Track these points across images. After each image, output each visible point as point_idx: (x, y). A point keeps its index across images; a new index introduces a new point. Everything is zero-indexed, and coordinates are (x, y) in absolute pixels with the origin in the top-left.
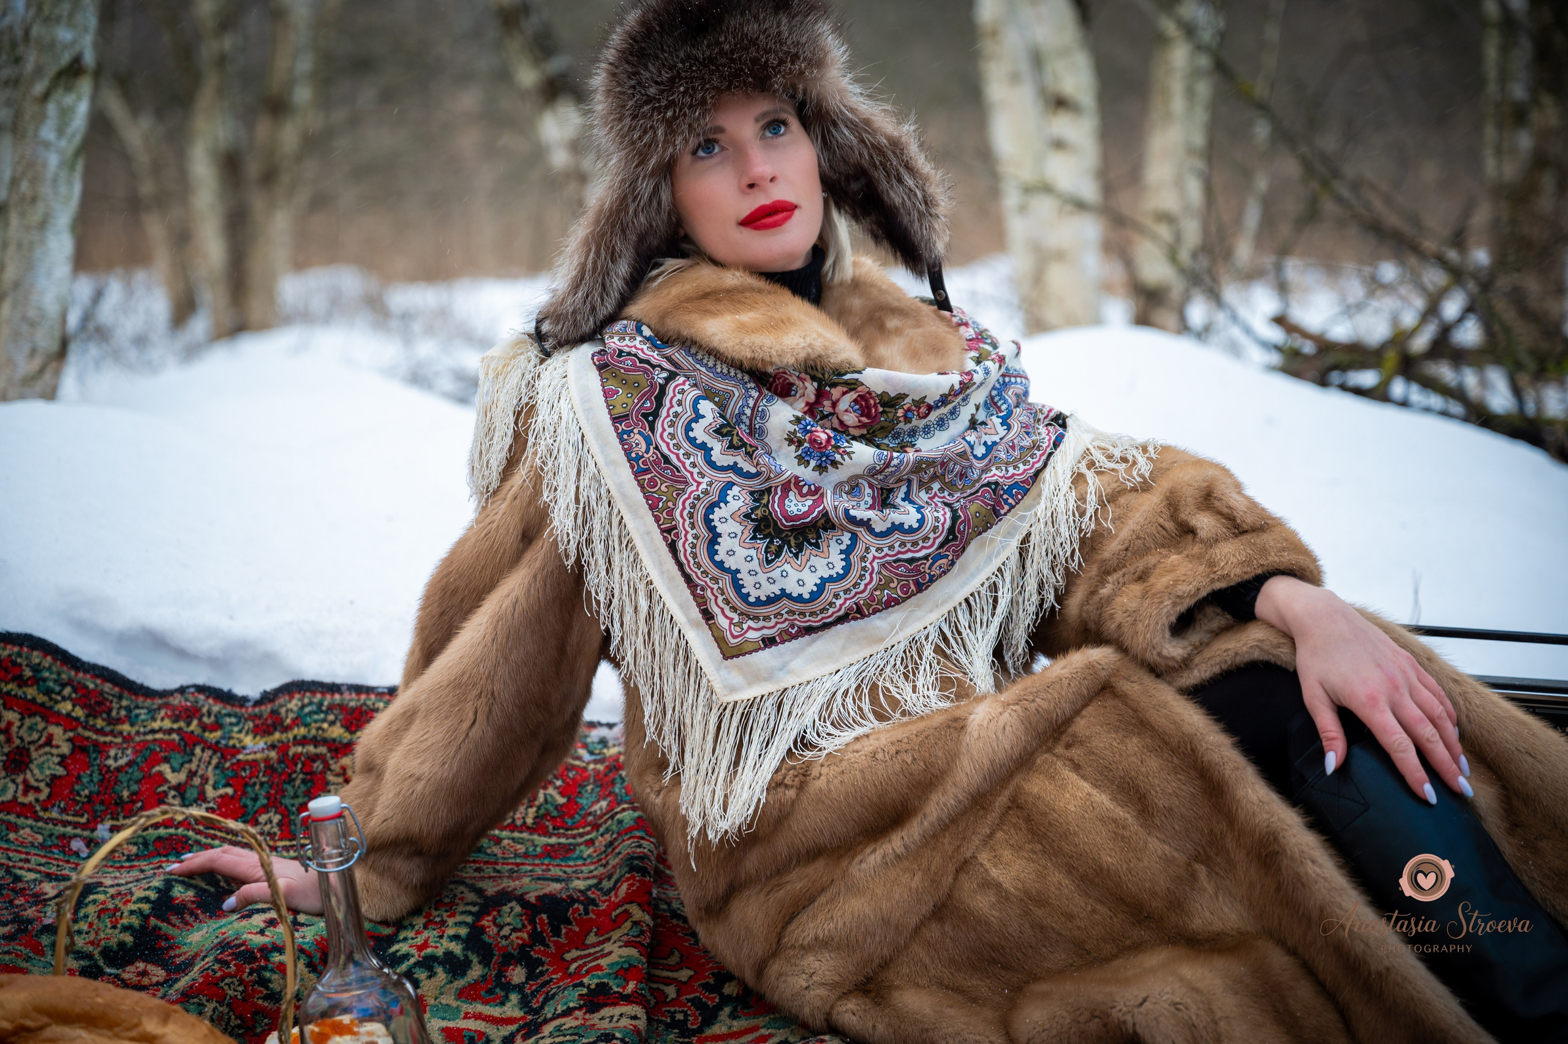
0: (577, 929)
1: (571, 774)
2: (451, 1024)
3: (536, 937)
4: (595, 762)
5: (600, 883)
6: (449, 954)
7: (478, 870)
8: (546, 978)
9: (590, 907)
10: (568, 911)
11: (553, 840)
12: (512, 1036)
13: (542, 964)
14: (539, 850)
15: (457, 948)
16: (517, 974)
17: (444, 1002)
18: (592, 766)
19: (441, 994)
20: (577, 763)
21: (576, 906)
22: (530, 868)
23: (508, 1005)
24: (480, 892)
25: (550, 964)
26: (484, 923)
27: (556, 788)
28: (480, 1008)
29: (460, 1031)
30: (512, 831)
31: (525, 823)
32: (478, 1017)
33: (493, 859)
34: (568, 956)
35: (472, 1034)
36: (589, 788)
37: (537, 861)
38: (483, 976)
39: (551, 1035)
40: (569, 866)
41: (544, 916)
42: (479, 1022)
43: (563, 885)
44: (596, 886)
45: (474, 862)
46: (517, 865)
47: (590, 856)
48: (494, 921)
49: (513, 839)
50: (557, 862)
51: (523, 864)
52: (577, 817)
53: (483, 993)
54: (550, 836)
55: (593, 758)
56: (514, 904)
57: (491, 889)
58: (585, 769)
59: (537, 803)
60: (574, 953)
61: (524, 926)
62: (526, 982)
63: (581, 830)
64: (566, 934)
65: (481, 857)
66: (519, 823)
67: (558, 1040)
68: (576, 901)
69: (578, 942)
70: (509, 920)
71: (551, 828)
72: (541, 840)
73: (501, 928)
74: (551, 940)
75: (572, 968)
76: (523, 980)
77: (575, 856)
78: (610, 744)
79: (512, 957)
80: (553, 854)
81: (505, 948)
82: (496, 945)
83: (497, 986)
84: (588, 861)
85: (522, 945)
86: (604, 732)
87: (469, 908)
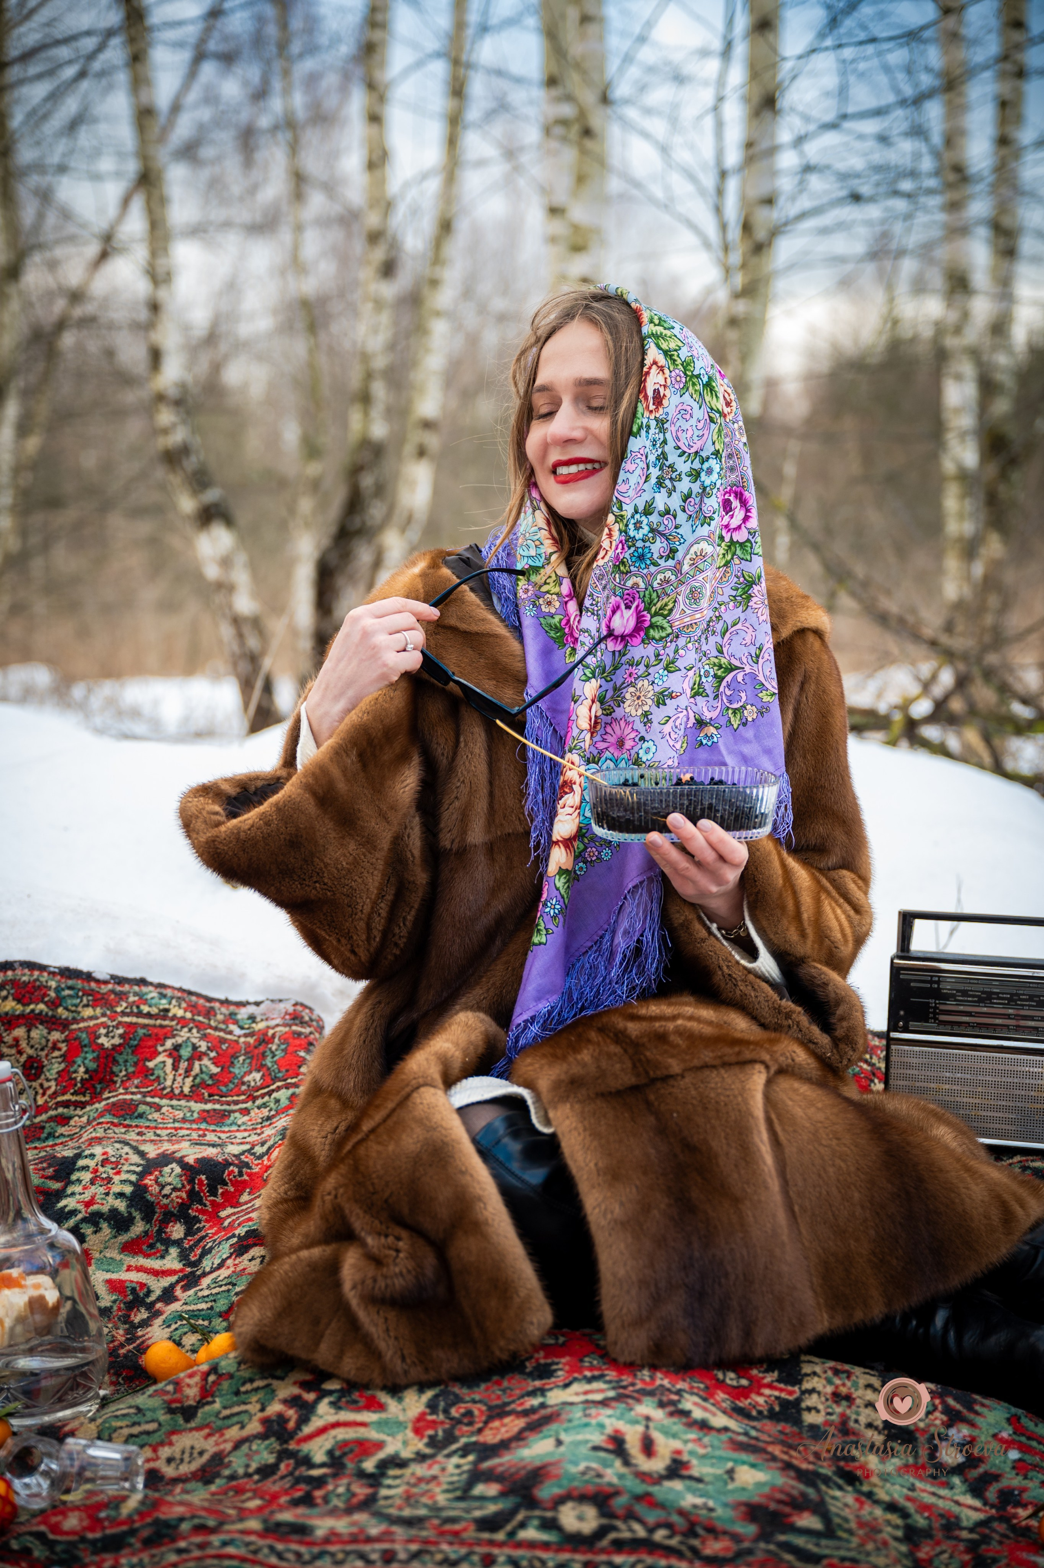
0: (232, 1189)
1: (224, 1047)
2: (114, 1276)
3: (194, 1196)
4: (246, 1035)
5: (252, 1148)
6: (114, 1211)
7: (139, 1134)
8: (203, 1233)
9: (244, 1170)
10: (223, 1172)
11: (209, 1106)
12: (172, 1286)
13: (199, 1221)
14: (196, 1115)
15: (121, 1205)
16: (177, 1231)
17: (108, 1255)
18: (242, 1040)
19: (106, 1248)
20: (229, 1037)
21: (231, 1168)
22: (188, 1132)
23: (168, 1258)
24: (142, 1154)
25: (207, 1221)
26: (146, 1181)
27: (210, 1059)
28: (141, 1261)
29: (122, 1282)
30: (171, 1099)
31: (182, 1091)
32: (140, 1269)
33: (153, 1124)
34: (223, 1214)
35: (134, 1285)
36: (241, 1059)
37: (194, 1126)
38: (146, 1232)
39: (208, 1287)
40: (224, 1132)
41: (203, 1177)
42: (140, 1274)
43: (219, 1149)
44: (249, 1151)
45: (137, 1126)
46: (176, 1129)
47: (244, 1123)
48: (156, 1180)
49: (172, 1106)
50: (212, 1127)
51: (181, 1128)
52: (231, 1086)
53: (144, 1247)
54: (206, 1102)
55: (243, 1032)
56: (174, 1165)
57: (152, 1152)
58: (237, 1042)
59: (193, 1073)
60: (229, 1211)
61: (184, 1186)
62: (185, 1238)
63: (235, 1098)
64: (222, 1194)
65: (142, 1122)
66: (177, 1092)
67: (214, 1291)
68: (231, 1164)
69: (232, 1200)
70: (169, 1180)
71: (206, 1094)
72: (197, 1107)
73: (163, 1187)
74: (208, 1200)
75: (226, 1223)
76: (182, 1235)
77: (229, 1122)
78: (258, 1019)
79: (172, 1214)
80: (208, 1119)
81: (166, 1206)
82: (158, 1203)
83: (158, 1241)
84: (242, 1128)
85: (182, 1204)
86: (251, 1009)
87: (133, 1168)
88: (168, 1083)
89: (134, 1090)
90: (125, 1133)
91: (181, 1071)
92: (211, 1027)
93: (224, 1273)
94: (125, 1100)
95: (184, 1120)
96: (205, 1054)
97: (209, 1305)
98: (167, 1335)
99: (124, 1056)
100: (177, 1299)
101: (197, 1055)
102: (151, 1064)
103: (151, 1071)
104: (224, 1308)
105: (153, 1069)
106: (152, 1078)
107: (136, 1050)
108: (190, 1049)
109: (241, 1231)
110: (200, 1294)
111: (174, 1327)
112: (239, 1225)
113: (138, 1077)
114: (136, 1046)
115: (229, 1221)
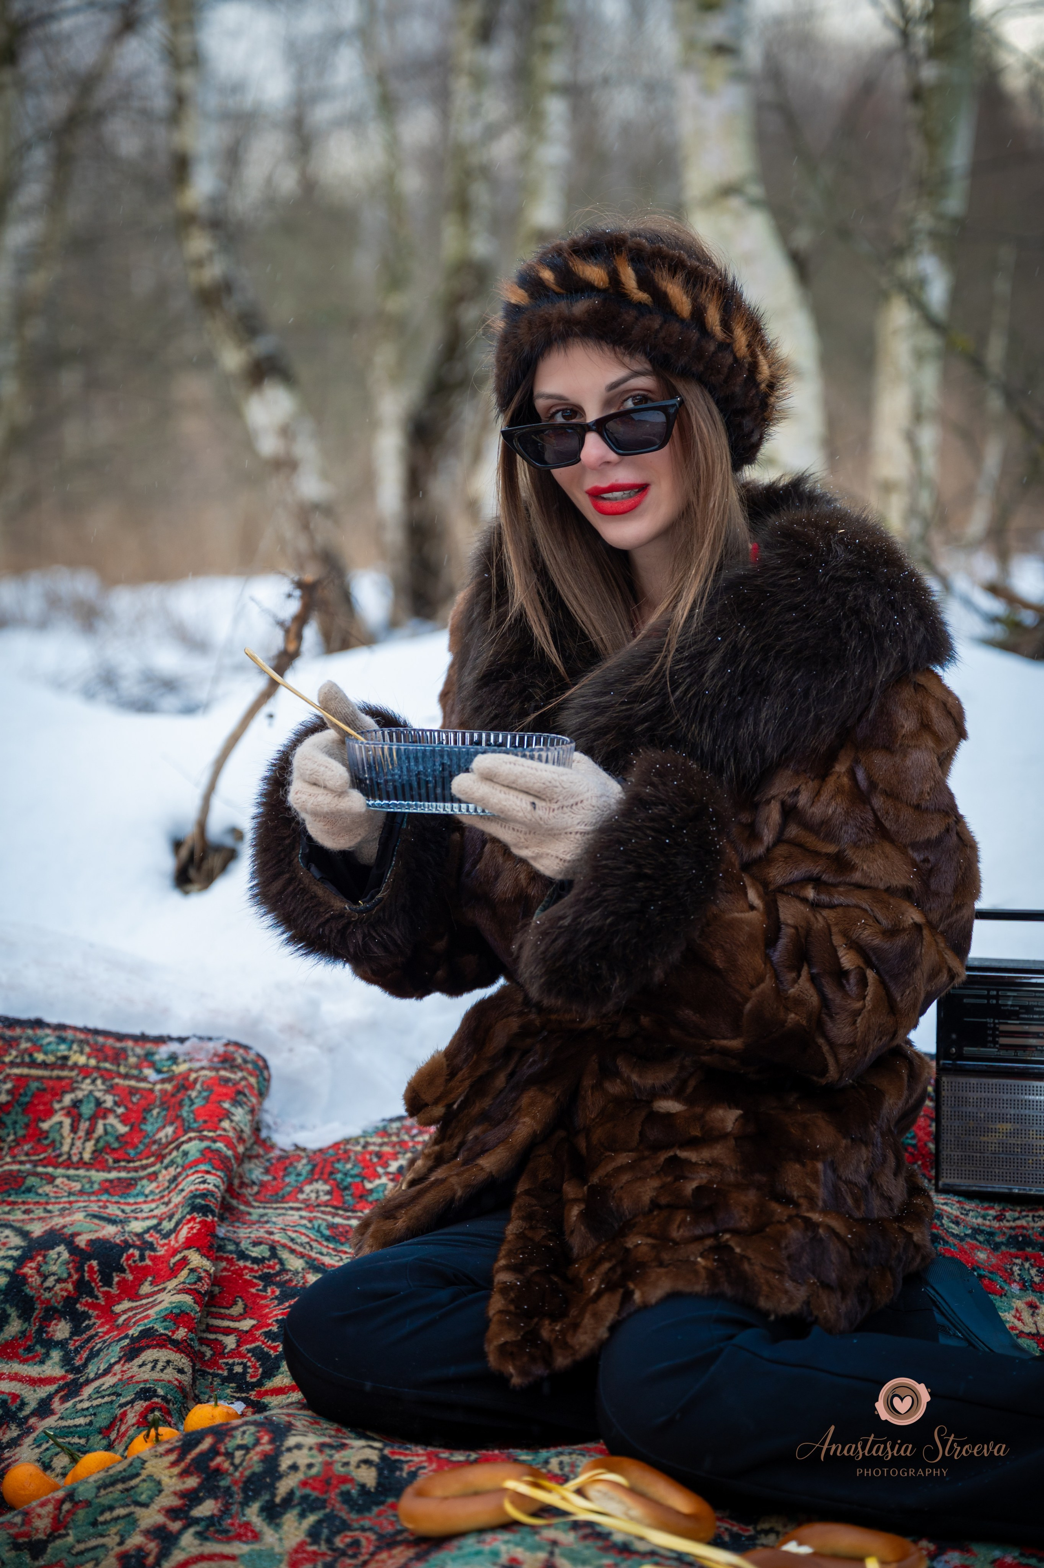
0: (130, 1277)
1: (134, 1099)
3: (83, 1287)
4: (163, 1082)
5: (159, 1224)
7: (26, 1212)
8: (92, 1332)
9: (147, 1253)
10: (121, 1256)
11: (113, 1175)
12: (50, 1397)
13: (89, 1317)
14: (96, 1187)
16: (61, 1330)
18: (158, 1087)
20: (142, 1085)
21: (131, 1251)
23: (49, 1363)
24: (25, 1235)
25: (98, 1317)
26: (26, 1270)
27: (117, 1116)
28: (16, 1367)
30: (68, 1167)
31: (81, 1158)
32: (14, 1377)
33: (43, 1200)
34: (118, 1309)
35: (5, 1397)
36: (155, 1112)
37: (93, 1198)
38: (23, 1332)
39: (90, 1398)
40: (128, 1204)
41: (94, 1263)
42: (14, 1383)
43: (119, 1228)
44: (155, 1227)
45: (24, 1203)
46: (70, 1203)
47: (152, 1192)
48: (38, 1269)
49: (68, 1177)
50: (115, 1199)
52: (141, 1147)
53: (21, 1351)
54: (109, 1170)
55: (160, 1077)
56: (61, 1248)
57: (38, 1230)
58: (151, 1091)
59: (95, 1135)
60: (126, 1304)
61: (70, 1276)
62: (70, 1338)
63: (144, 1162)
64: (118, 1283)
65: (31, 1198)
66: (75, 1159)
67: (95, 1403)
68: (131, 1246)
69: (130, 1291)
70: (54, 1268)
71: (111, 1161)
72: (98, 1176)
73: (45, 1277)
74: (100, 1291)
75: (121, 1320)
76: (67, 1335)
77: (135, 1192)
78: (181, 1060)
79: (55, 1310)
80: (111, 1190)
81: (48, 1301)
82: (39, 1298)
83: (37, 1342)
84: (150, 1198)
85: (68, 1297)
86: (174, 1047)
87: (10, 1253)
88: (65, 1148)
89: (24, 1158)
90: (8, 1213)
91: (81, 1133)
92: (120, 1075)
93: (109, 1380)
94: (11, 1171)
95: (81, 1192)
96: (111, 1111)
97: (88, 1420)
98: (35, 1457)
99: (13, 1117)
100: (52, 1413)
101: (101, 1112)
102: (45, 1126)
103: (45, 1134)
104: (105, 1423)
105: (47, 1132)
106: (46, 1142)
107: (27, 1109)
108: (92, 1105)
109: (134, 1331)
110: (79, 1406)
111: (44, 1446)
112: (134, 1324)
113: (29, 1142)
114: (28, 1103)
115: (124, 1317)
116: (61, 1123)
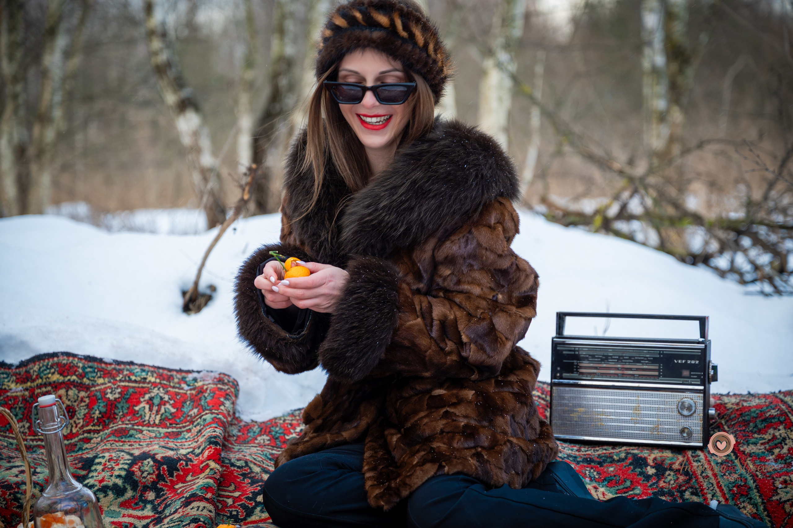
0: (182, 473)
1: (178, 397)
2: (116, 520)
3: (160, 477)
4: (191, 390)
5: (194, 450)
6: (115, 485)
7: (131, 445)
8: (165, 497)
9: (189, 463)
10: (177, 464)
11: (170, 430)
12: (148, 524)
13: (163, 491)
14: (162, 435)
15: (119, 482)
16: (151, 496)
17: (112, 509)
18: (189, 392)
19: (111, 505)
20: (181, 391)
21: (182, 462)
22: (157, 443)
23: (146, 510)
24: (131, 455)
25: (168, 490)
26: (134, 469)
27: (170, 405)
28: (131, 512)
29: (120, 523)
30: (149, 427)
31: (155, 423)
32: (130, 516)
33: (138, 440)
34: (177, 487)
35: (127, 524)
36: (188, 403)
37: (161, 440)
38: (133, 496)
39: (168, 523)
40: (178, 442)
41: (165, 467)
42: (130, 518)
43: (175, 452)
44: (192, 452)
45: (129, 441)
46: (151, 442)
47: (189, 437)
48: (139, 469)
49: (149, 431)
50: (172, 440)
51: (154, 442)
52: (182, 418)
53: (133, 504)
54: (168, 428)
55: (189, 388)
56: (149, 460)
57: (137, 453)
58: (186, 394)
59: (161, 413)
60: (180, 485)
61: (154, 472)
62: (155, 499)
63: (184, 425)
64: (176, 476)
65: (132, 439)
66: (152, 423)
67: (171, 525)
68: (181, 460)
69: (182, 479)
70: (146, 468)
71: (168, 424)
72: (163, 431)
73: (143, 472)
74: (168, 479)
75: (179, 491)
77: (181, 437)
78: (199, 380)
79: (148, 487)
80: (170, 437)
81: (145, 483)
82: (140, 481)
83: (140, 501)
84: (188, 440)
85: (153, 481)
86: (195, 375)
87: (126, 462)
88: (147, 418)
89: (127, 422)
90: (122, 446)
91: (154, 412)
92: (171, 387)
93: (177, 516)
94: (122, 428)
95: (156, 437)
96: (167, 402)
99: (122, 404)
101: (163, 402)
102: (137, 408)
103: (137, 412)
105: (138, 411)
107: (128, 400)
108: (159, 399)
109: (187, 495)
112: (186, 492)
113: (129, 415)
114: (128, 398)
115: (180, 490)
116: (144, 407)
